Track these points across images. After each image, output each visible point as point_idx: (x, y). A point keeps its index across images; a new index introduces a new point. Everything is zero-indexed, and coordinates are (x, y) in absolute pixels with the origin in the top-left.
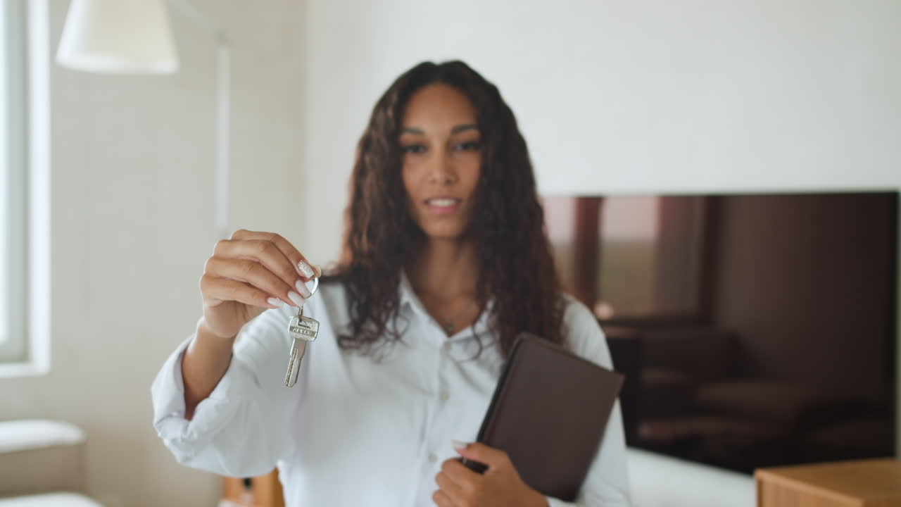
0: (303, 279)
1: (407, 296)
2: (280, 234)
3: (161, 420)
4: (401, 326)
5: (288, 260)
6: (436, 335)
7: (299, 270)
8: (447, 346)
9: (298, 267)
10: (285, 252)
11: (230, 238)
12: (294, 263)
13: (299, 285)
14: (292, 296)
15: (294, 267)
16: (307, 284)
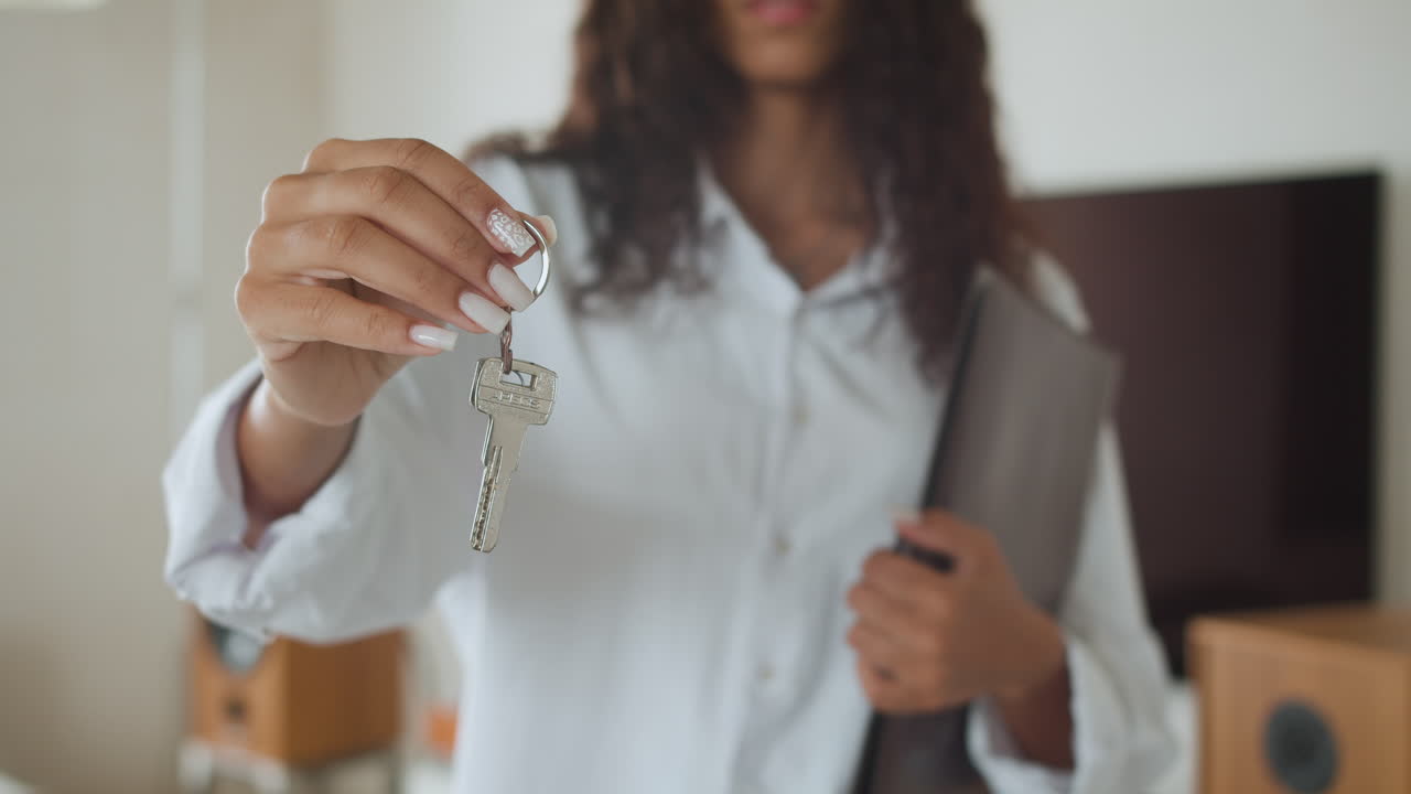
0: (509, 259)
1: (716, 205)
2: (427, 140)
3: (187, 565)
4: (706, 260)
5: (458, 213)
6: (777, 289)
7: (492, 235)
8: (799, 316)
9: (489, 230)
10: (447, 193)
11: (304, 167)
12: (474, 216)
13: (497, 275)
14: (471, 305)
15: (477, 231)
16: (521, 269)
